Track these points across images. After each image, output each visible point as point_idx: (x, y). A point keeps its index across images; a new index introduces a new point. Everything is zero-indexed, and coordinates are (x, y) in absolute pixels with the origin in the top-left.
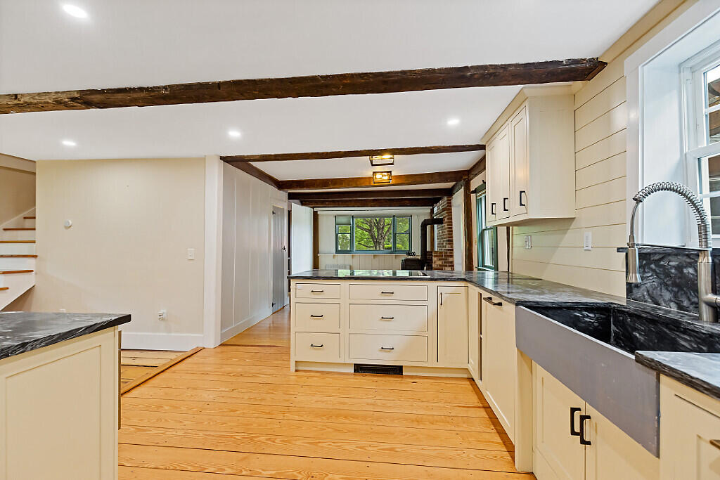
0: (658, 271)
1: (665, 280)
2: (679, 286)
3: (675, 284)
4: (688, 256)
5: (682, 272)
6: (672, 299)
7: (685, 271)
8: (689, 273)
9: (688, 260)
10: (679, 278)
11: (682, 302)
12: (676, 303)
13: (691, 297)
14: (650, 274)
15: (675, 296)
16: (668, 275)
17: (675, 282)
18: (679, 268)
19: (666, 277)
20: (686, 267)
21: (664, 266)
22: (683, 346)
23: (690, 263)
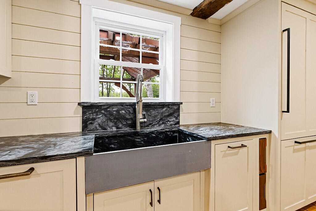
0: (105, 113)
1: (110, 117)
2: (118, 119)
3: (115, 118)
4: (122, 106)
5: (119, 113)
6: (114, 125)
7: (121, 112)
8: (122, 113)
9: (122, 107)
10: (117, 115)
11: (119, 125)
12: (115, 126)
13: (123, 123)
14: (101, 116)
15: (115, 123)
16: (111, 114)
17: (116, 117)
18: (118, 111)
19: (110, 116)
20: (121, 111)
21: (109, 111)
22: (137, 141)
23: (123, 109)
